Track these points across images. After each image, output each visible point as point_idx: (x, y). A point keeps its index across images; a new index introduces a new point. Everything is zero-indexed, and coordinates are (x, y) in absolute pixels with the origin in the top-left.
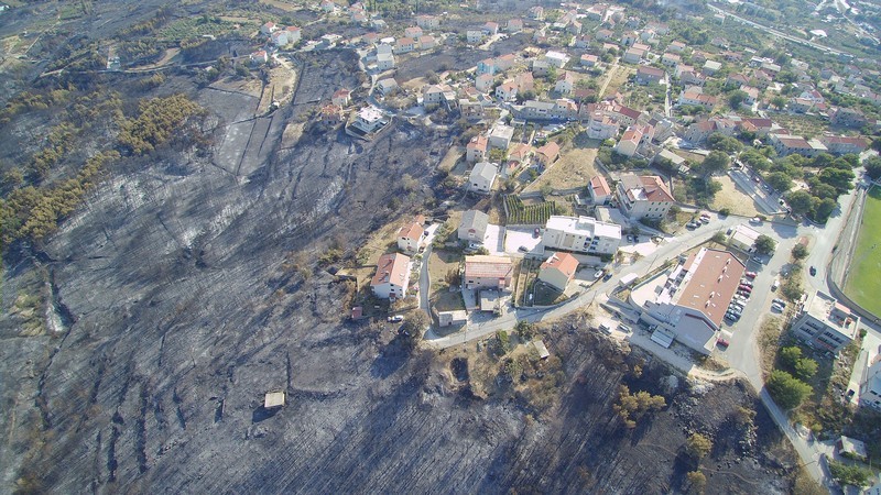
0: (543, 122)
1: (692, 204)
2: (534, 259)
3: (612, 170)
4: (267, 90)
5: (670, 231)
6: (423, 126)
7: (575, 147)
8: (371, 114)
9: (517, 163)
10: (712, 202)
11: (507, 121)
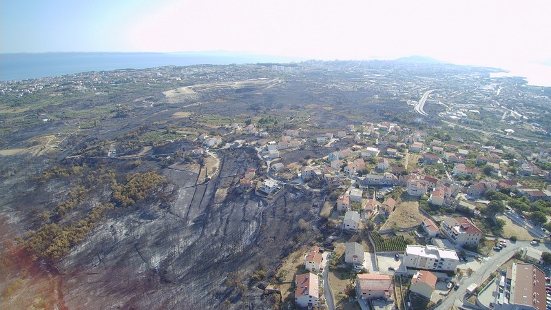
0: (379, 186)
1: (491, 234)
2: (402, 275)
3: (432, 214)
4: (203, 170)
5: (485, 253)
6: (304, 190)
7: (403, 201)
8: (271, 183)
9: (371, 211)
10: (503, 232)
11: (357, 187)
